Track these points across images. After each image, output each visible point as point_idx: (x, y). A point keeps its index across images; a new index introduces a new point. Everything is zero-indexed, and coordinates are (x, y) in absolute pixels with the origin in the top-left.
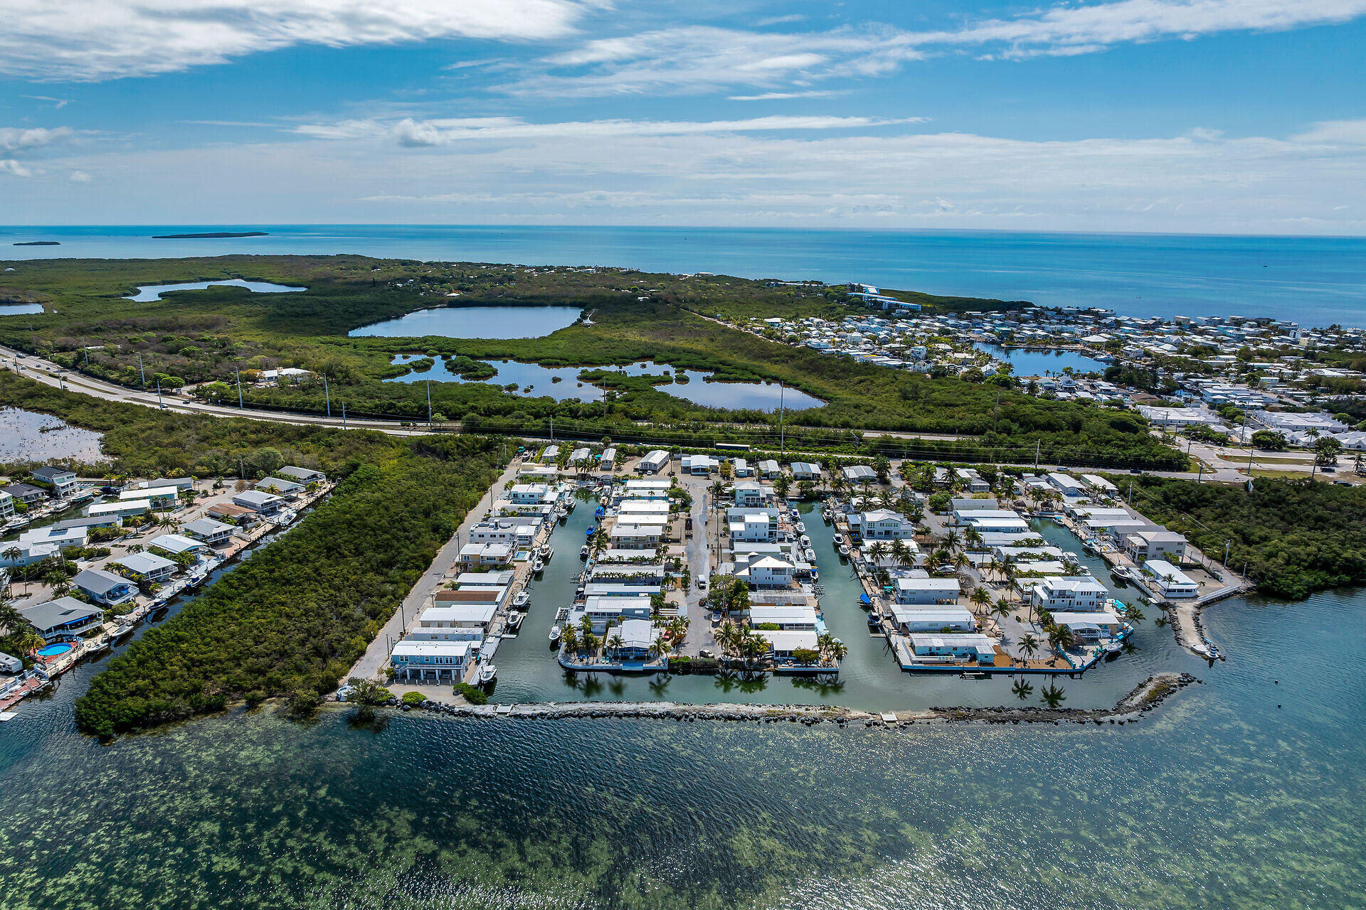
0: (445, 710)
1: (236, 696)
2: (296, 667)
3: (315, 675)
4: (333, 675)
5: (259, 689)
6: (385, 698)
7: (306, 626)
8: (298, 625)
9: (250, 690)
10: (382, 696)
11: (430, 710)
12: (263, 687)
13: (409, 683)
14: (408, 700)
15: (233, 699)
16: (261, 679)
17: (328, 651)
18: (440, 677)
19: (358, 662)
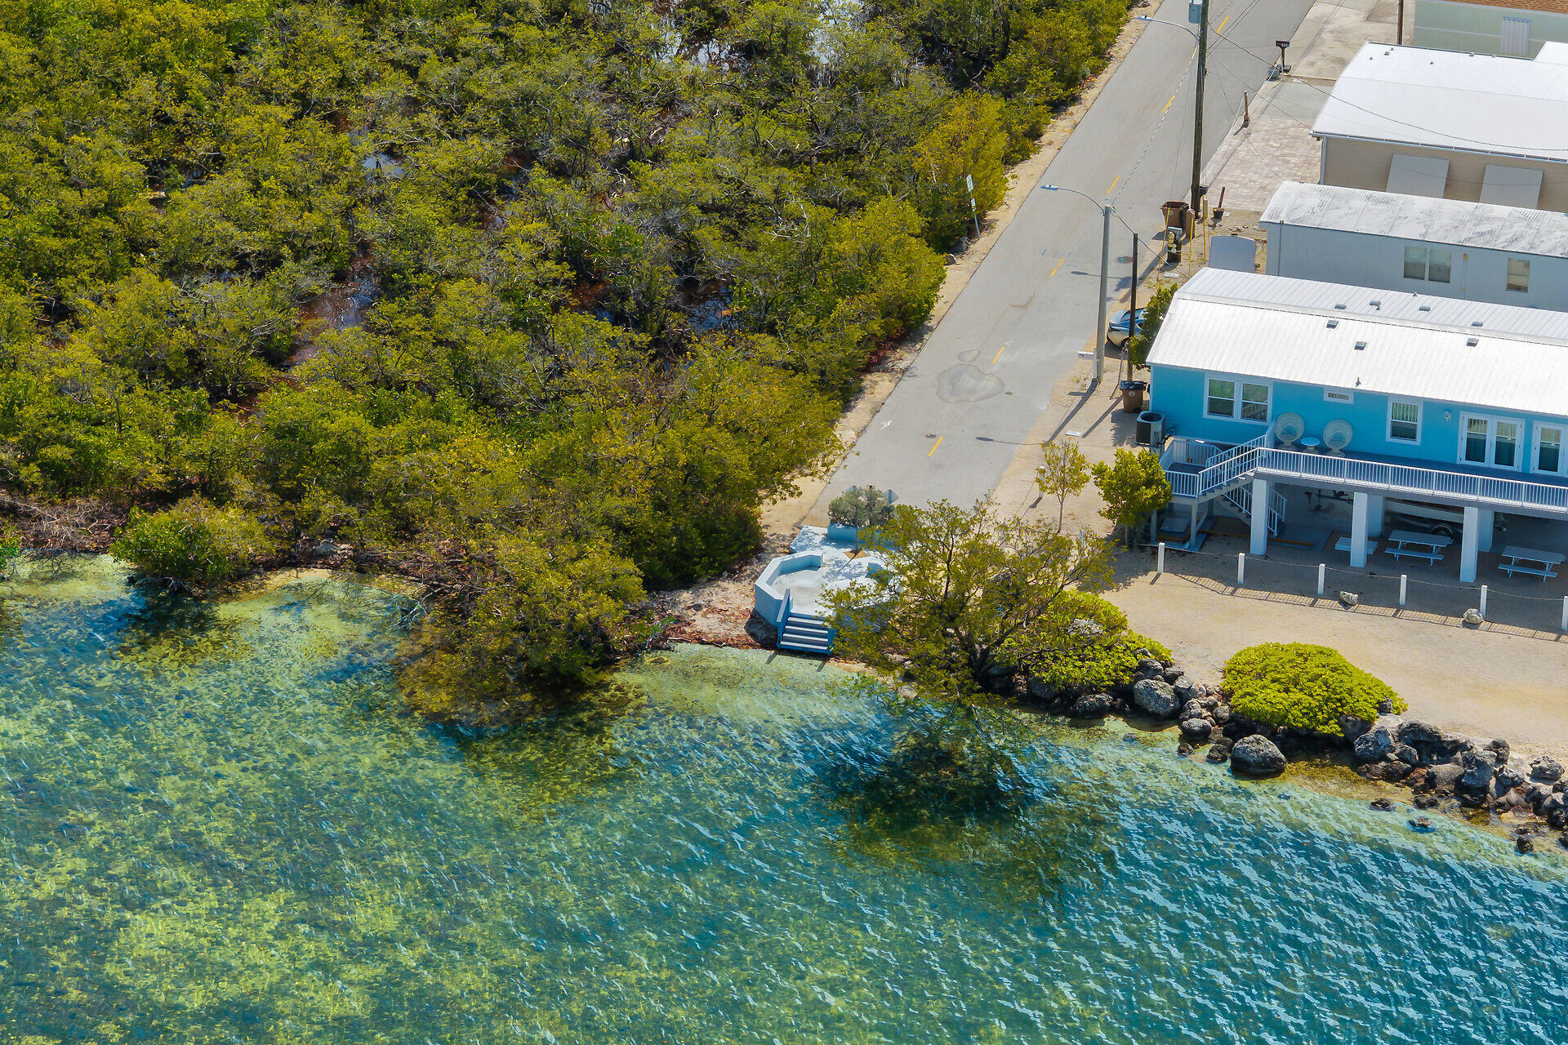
0: (1535, 801)
1: (58, 523)
2: (462, 371)
3: (614, 444)
4: (737, 457)
5: (216, 493)
6: (1103, 667)
7: (489, 83)
8: (437, 72)
9: (161, 499)
10: (1083, 646)
11: (1427, 792)
12: (243, 487)
13: (1261, 579)
14: (1268, 698)
15: (40, 546)
16: (226, 426)
17: (666, 284)
18: (1488, 563)
19: (879, 385)
